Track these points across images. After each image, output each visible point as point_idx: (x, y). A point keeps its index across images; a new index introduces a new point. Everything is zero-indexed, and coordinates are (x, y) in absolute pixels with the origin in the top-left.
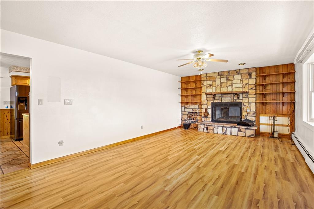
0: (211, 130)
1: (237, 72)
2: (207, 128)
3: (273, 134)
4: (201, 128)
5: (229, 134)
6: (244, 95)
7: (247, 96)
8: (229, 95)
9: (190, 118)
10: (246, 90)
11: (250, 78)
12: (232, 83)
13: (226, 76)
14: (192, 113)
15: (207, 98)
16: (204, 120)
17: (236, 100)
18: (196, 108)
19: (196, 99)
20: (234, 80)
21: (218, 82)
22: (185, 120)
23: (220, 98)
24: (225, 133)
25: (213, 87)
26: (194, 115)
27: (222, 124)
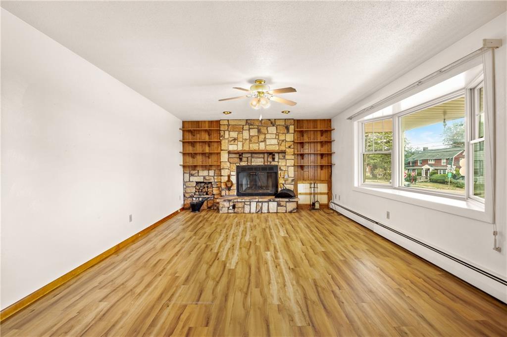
0: (241, 209)
1: (271, 123)
2: (234, 207)
3: (314, 204)
4: (225, 206)
5: (266, 211)
6: (281, 155)
7: (284, 157)
8: (262, 155)
9: (200, 191)
10: (283, 148)
11: (287, 133)
12: (265, 138)
13: (256, 127)
14: (204, 184)
15: (230, 159)
16: (224, 194)
17: (270, 163)
18: (210, 175)
19: (210, 159)
20: (268, 133)
21: (246, 134)
22: (192, 197)
23: (249, 158)
24: (259, 211)
25: (238, 142)
26: (207, 187)
27: (256, 198)
